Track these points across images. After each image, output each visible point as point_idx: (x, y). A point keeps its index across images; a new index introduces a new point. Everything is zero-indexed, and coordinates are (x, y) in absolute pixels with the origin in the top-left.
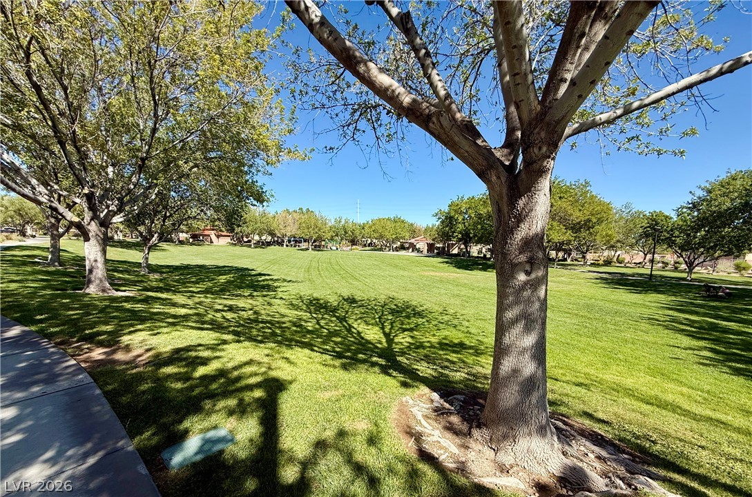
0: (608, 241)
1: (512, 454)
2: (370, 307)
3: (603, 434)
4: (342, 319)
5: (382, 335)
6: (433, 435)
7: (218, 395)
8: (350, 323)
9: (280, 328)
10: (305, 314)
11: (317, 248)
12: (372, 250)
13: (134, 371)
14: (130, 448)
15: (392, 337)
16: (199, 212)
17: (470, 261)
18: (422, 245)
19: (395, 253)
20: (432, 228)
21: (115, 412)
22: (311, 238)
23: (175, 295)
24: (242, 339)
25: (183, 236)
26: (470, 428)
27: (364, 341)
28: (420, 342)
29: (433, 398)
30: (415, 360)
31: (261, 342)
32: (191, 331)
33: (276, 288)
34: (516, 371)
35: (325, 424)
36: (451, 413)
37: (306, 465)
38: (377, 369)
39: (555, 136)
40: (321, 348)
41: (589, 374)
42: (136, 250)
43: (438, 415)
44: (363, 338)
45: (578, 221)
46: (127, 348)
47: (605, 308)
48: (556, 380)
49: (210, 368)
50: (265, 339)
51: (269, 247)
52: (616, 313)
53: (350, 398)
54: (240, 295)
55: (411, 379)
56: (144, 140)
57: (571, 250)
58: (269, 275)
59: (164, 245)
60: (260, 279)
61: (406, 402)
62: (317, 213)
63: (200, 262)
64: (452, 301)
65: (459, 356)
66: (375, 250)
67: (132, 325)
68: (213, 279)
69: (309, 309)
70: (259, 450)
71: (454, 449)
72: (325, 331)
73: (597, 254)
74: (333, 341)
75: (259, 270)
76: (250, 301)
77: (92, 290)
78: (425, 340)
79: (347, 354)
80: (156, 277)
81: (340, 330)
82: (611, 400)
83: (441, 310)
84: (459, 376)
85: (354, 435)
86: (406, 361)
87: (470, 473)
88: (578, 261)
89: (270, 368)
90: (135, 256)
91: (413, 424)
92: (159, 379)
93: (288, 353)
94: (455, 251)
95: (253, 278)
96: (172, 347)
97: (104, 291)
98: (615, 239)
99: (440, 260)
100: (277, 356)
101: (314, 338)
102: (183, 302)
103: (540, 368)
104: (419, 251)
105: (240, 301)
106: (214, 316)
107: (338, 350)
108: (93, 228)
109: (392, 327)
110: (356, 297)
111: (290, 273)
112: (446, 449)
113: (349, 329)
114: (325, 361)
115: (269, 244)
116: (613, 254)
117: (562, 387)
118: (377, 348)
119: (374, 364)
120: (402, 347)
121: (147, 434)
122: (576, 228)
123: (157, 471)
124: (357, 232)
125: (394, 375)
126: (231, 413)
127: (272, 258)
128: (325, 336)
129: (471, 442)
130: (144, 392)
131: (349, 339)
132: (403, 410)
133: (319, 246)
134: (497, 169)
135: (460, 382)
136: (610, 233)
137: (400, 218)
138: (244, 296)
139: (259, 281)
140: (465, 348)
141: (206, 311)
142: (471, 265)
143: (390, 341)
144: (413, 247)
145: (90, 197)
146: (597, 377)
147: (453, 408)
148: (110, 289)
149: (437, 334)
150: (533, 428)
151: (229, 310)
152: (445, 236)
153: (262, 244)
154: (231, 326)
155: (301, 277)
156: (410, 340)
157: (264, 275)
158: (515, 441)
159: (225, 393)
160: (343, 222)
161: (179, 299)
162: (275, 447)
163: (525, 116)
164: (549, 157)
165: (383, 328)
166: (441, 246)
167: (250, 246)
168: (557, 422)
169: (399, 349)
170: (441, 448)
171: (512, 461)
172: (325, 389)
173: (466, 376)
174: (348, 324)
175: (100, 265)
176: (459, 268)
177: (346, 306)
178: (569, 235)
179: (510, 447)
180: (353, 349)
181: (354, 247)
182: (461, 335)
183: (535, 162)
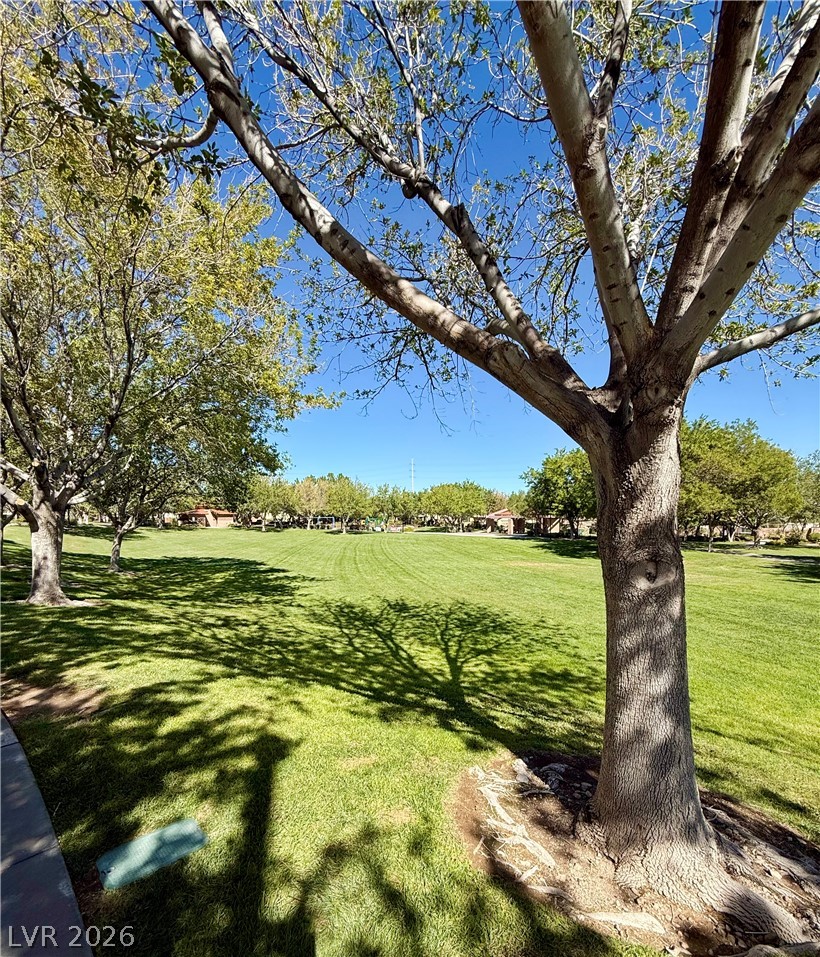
0: (791, 509)
1: (643, 870)
2: (427, 617)
3: (796, 832)
4: (386, 636)
5: (444, 661)
6: (515, 835)
7: (189, 764)
8: (397, 642)
9: (296, 651)
10: (332, 629)
11: (354, 529)
12: (432, 531)
13: (75, 725)
14: (52, 852)
15: (459, 664)
16: (188, 484)
17: (577, 543)
18: (506, 522)
19: (467, 534)
20: (520, 497)
21: (42, 790)
22: (345, 515)
23: (152, 603)
24: (236, 671)
25: (169, 517)
26: (575, 821)
27: (417, 671)
28: (502, 672)
29: (516, 769)
30: (493, 702)
31: (264, 676)
32: (165, 660)
33: (294, 589)
34: (640, 734)
35: (344, 814)
36: (544, 795)
37: (308, 886)
38: (432, 719)
39: (679, 372)
40: (351, 683)
41: (771, 723)
42: (106, 538)
43: (523, 798)
44: (416, 666)
45: (740, 480)
46: (71, 690)
47: (792, 613)
48: (717, 733)
49: (185, 720)
50: (270, 670)
51: (286, 530)
52: (811, 621)
53: (387, 769)
54: (241, 602)
55: (483, 735)
56: (114, 392)
57: (732, 523)
58: (284, 571)
59: (143, 531)
60: (271, 577)
61: (474, 776)
62: (353, 480)
63: (189, 554)
64: (552, 605)
65: (562, 694)
66: (437, 531)
67: (83, 654)
68: (206, 579)
69: (339, 620)
70: (240, 860)
71: (548, 859)
72: (361, 655)
73: (775, 529)
74: (370, 672)
75: (271, 564)
76: (255, 611)
77: (38, 599)
78: (510, 668)
79: (389, 694)
80: (129, 577)
81: (383, 654)
82: (810, 769)
83: (535, 620)
84: (561, 727)
85: (388, 834)
86: (479, 703)
87: (573, 904)
88: (746, 540)
89: (271, 720)
90: (102, 547)
91: (482, 813)
92: (109, 738)
93: (302, 694)
94: (556, 530)
95: (262, 576)
96: (134, 687)
97: (53, 599)
98: (801, 506)
99: (532, 543)
100: (284, 699)
101: (342, 666)
102: (162, 615)
103: (681, 728)
104: (501, 530)
105: (242, 610)
106: (201, 635)
107: (376, 686)
108: (43, 513)
109: (460, 647)
110: (407, 602)
111: (314, 567)
112: (534, 858)
113: (396, 651)
114: (355, 706)
115: (286, 525)
116: (800, 528)
117: (727, 745)
118: (436, 681)
119: (428, 710)
120: (474, 679)
121: (79, 829)
122: (738, 491)
123: (86, 892)
124: (411, 506)
125: (458, 728)
126: (204, 795)
127: (290, 545)
128: (359, 664)
129: (576, 846)
130: (84, 759)
131: (396, 667)
132: (469, 791)
133: (357, 527)
134: (594, 422)
135: (563, 738)
136: (793, 496)
137: (472, 484)
138: (248, 603)
139: (270, 580)
140: (572, 681)
141: (192, 626)
142: (579, 550)
143: (456, 670)
144: (493, 525)
145: (40, 472)
146: (784, 729)
147: (547, 786)
148: (62, 598)
149: (529, 659)
150: (675, 828)
151: (223, 625)
152: (539, 507)
153: (277, 526)
154: (224, 651)
155: (330, 572)
156: (487, 669)
157: (278, 571)
158: (646, 848)
159: (200, 760)
160: (390, 491)
161: (156, 609)
162: (265, 854)
163: (631, 345)
164: (672, 403)
165: (446, 650)
166: (534, 521)
167: (260, 529)
168: (717, 812)
169: (470, 683)
170: (527, 856)
171: (643, 883)
172: (350, 753)
173: (572, 728)
174: (394, 644)
175: (51, 564)
176: (561, 555)
177: (393, 616)
178: (727, 502)
179: (638, 859)
180: (398, 685)
181: (407, 527)
182: (565, 660)
183: (651, 411)
